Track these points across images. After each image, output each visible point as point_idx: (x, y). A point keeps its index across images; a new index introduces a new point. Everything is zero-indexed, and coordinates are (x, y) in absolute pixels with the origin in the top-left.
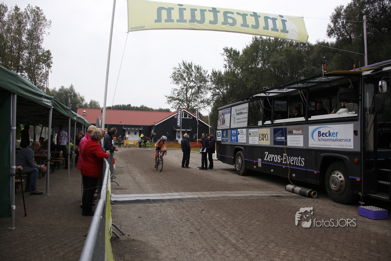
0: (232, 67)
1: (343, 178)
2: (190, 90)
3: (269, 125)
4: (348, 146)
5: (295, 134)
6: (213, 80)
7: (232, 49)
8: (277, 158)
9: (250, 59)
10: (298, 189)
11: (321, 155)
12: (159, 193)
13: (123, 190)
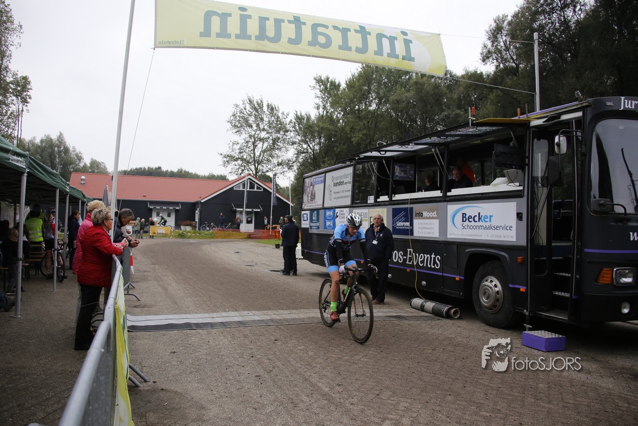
0: (328, 108)
1: (499, 288)
2: (260, 145)
3: (384, 203)
4: (508, 236)
5: (427, 218)
6: (297, 128)
7: (328, 79)
8: (398, 256)
9: (358, 96)
10: (430, 305)
11: (467, 250)
12: (206, 313)
13: (146, 309)
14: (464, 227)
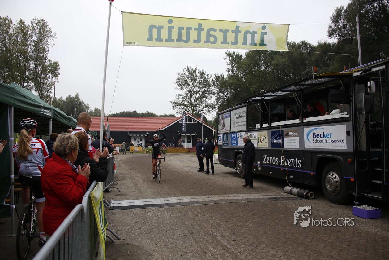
1: (338, 179)
3: (266, 128)
4: (342, 146)
5: (292, 136)
8: (276, 161)
10: (295, 190)
11: (317, 156)
12: (158, 198)
13: (123, 196)
14: (315, 142)
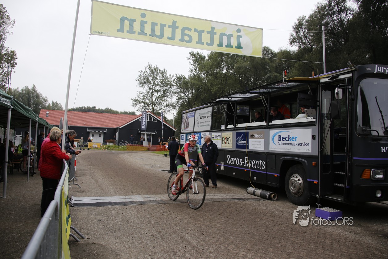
0: (197, 72)
1: (301, 181)
2: (156, 94)
3: (231, 129)
4: (307, 150)
5: (257, 138)
6: (178, 84)
7: (198, 53)
8: (239, 162)
9: (215, 64)
10: (259, 192)
11: (281, 158)
12: (121, 196)
13: (84, 193)
14: (280, 144)
